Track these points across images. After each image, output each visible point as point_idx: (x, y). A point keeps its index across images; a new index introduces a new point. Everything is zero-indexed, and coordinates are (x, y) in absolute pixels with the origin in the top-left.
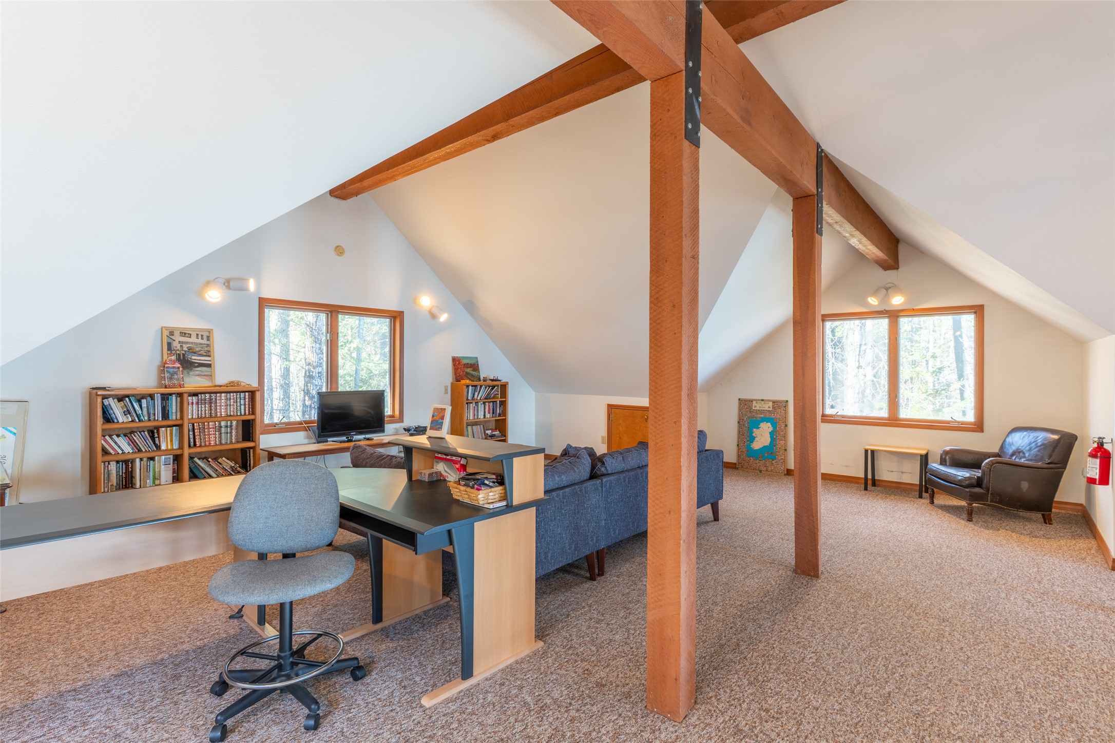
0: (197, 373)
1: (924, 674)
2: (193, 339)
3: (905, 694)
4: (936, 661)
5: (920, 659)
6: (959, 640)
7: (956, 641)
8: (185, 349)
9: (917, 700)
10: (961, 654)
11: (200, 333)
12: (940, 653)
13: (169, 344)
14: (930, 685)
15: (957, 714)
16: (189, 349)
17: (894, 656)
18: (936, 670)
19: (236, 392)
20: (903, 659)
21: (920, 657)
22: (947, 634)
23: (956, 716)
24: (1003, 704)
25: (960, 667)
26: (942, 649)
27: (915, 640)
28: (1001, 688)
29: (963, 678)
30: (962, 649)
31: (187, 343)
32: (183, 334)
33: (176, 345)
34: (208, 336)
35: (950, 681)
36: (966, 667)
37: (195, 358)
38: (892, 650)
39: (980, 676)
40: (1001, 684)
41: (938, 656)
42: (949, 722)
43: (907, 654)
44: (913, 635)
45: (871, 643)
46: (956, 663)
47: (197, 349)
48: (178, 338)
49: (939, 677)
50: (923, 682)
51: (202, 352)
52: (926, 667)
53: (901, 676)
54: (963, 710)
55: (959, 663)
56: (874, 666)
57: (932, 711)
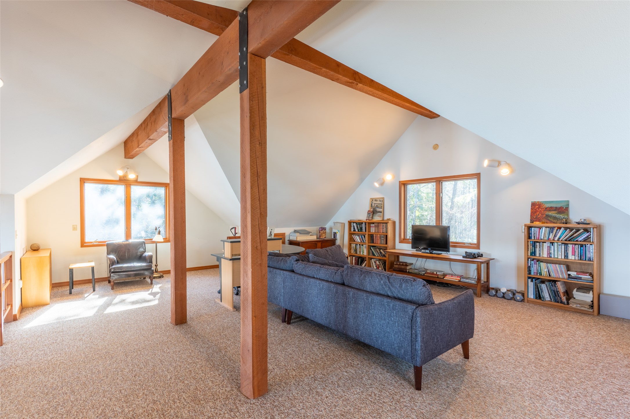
0: (378, 215)
1: (120, 373)
2: (378, 202)
3: (121, 361)
4: (120, 383)
5: (127, 378)
6: (115, 405)
7: (116, 403)
8: (375, 206)
9: (116, 361)
10: (109, 395)
11: (380, 199)
12: (120, 388)
13: (372, 204)
14: (115, 369)
15: (98, 366)
16: (377, 206)
17: (139, 372)
18: (116, 378)
19: (385, 223)
20: (134, 373)
21: (128, 379)
22: (125, 405)
23: (98, 365)
24: (80, 381)
25: (106, 387)
26: (121, 392)
27: (138, 387)
28: (82, 389)
29: (102, 382)
30: (110, 399)
31: (376, 204)
32: (376, 200)
33: (373, 204)
34: (382, 200)
35: (107, 377)
36: (103, 389)
37: (378, 209)
38: (143, 374)
39: (94, 389)
40: (83, 391)
41: (120, 386)
42: (100, 362)
43: (135, 377)
44: (141, 390)
45: (154, 371)
46: (109, 388)
47: (379, 206)
48: (374, 202)
49: (113, 376)
50: (118, 369)
51: (380, 207)
52: (122, 376)
53: (128, 366)
54: (97, 368)
55: (108, 389)
56: (142, 362)
57: (108, 361)
